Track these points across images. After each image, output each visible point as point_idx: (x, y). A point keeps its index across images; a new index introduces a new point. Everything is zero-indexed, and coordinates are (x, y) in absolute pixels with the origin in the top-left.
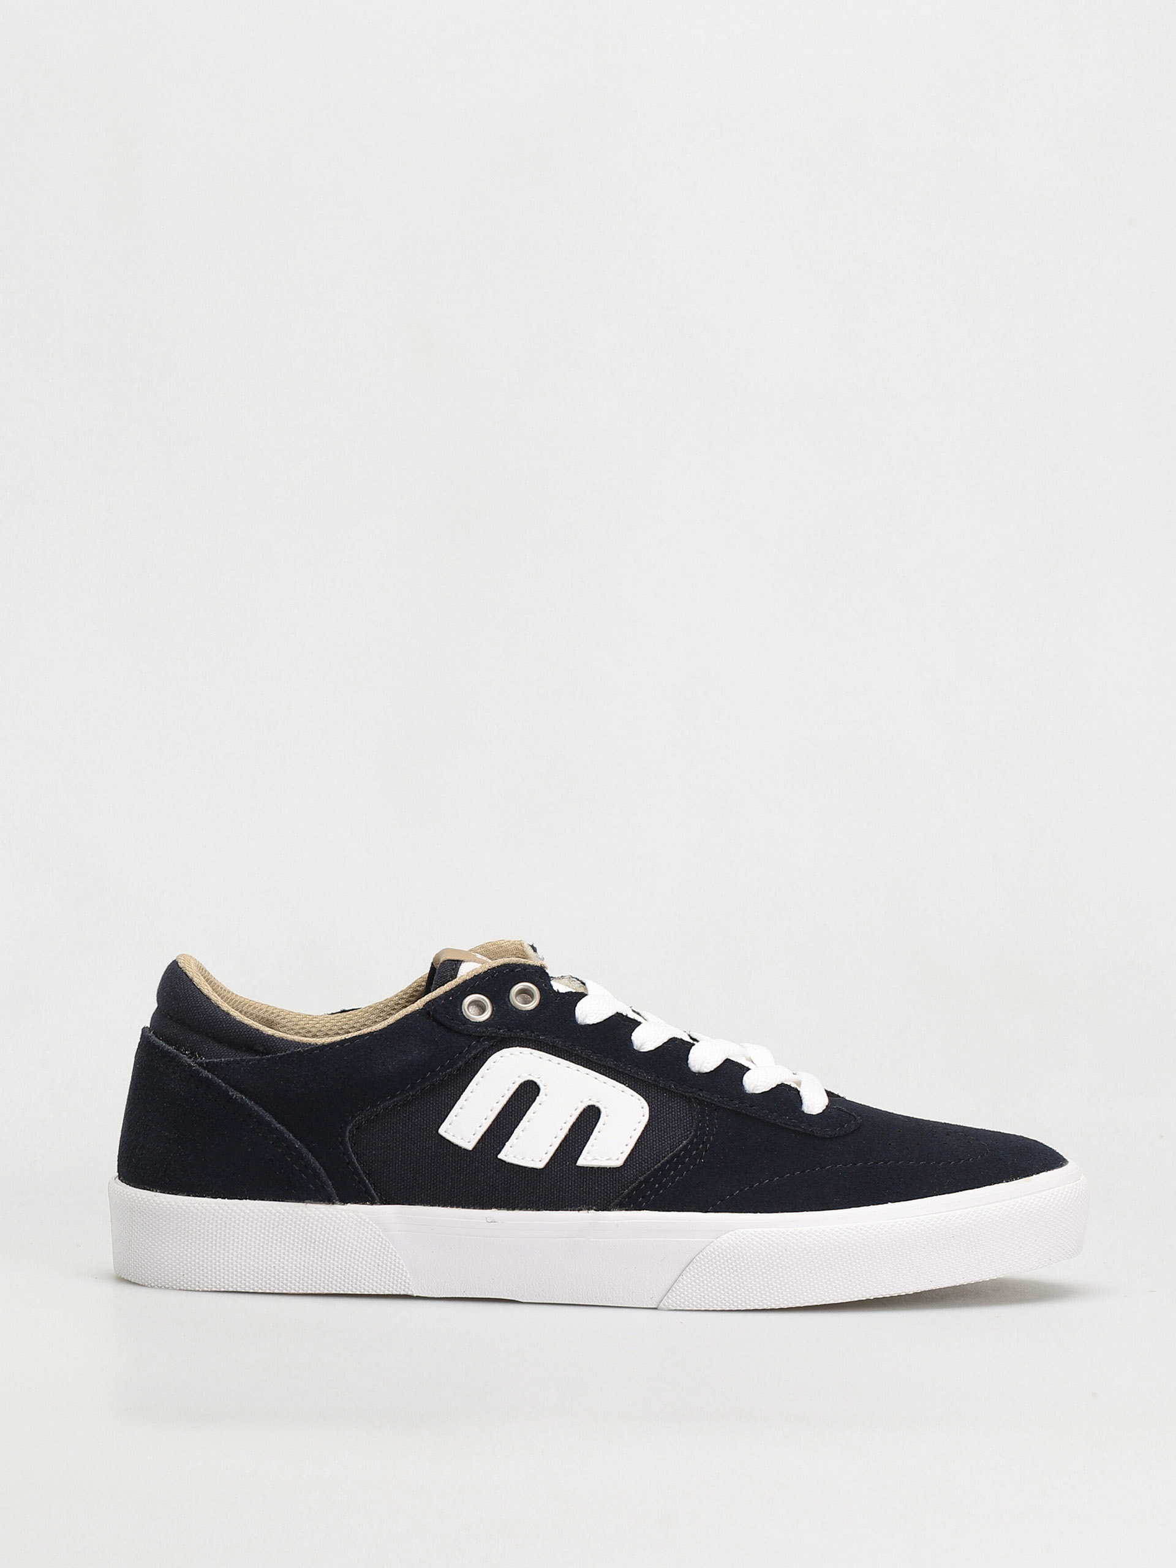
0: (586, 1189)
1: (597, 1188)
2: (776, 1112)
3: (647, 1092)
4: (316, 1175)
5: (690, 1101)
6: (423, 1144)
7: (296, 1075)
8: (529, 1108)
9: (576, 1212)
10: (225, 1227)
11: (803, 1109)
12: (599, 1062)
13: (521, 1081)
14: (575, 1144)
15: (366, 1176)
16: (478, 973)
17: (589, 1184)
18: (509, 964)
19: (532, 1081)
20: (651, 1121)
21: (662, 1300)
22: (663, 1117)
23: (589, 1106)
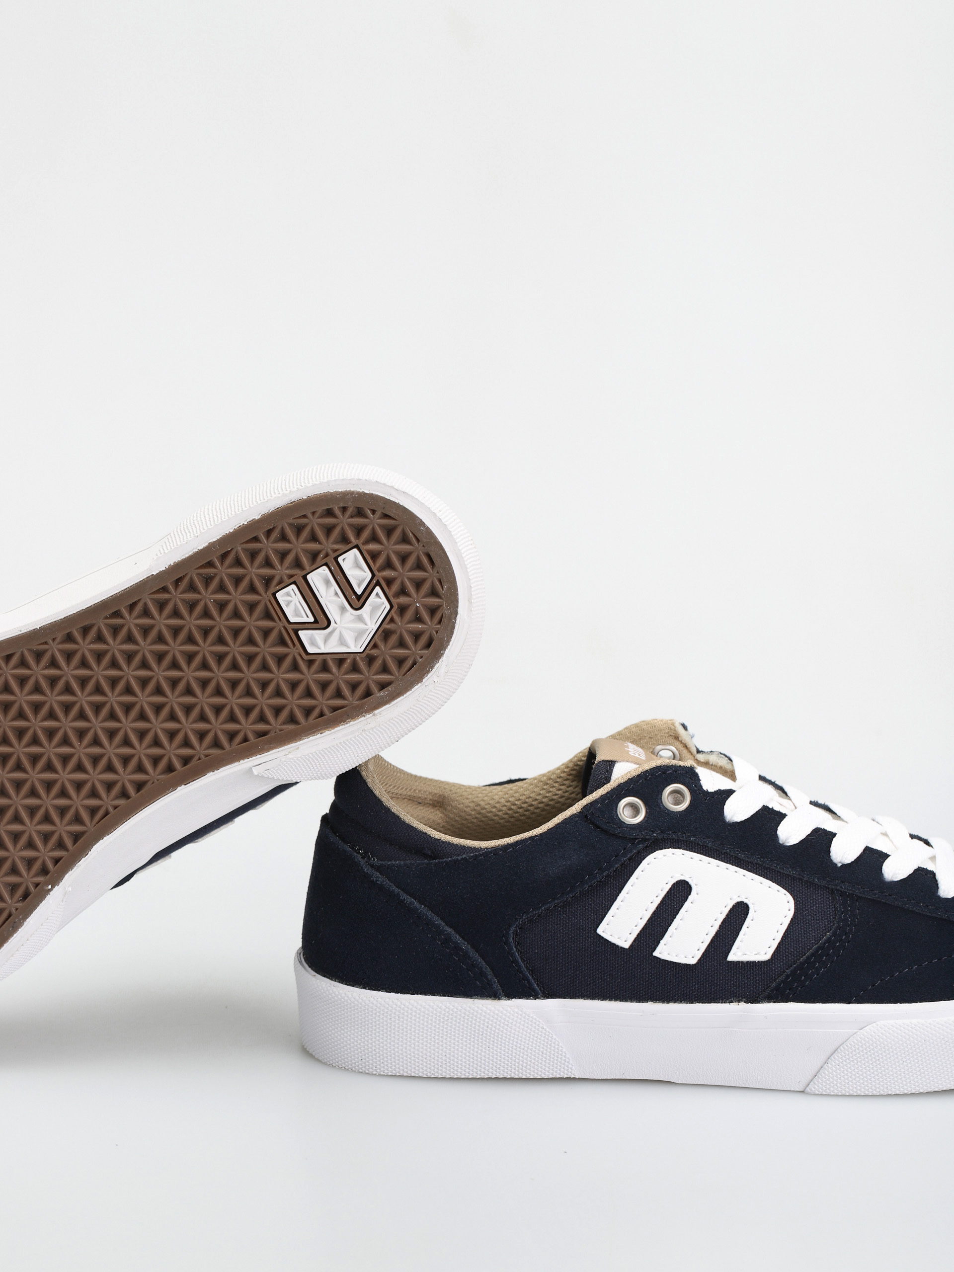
0: (736, 982)
1: (746, 982)
2: (914, 900)
3: (793, 886)
4: (482, 974)
5: (832, 893)
6: (582, 943)
7: (462, 881)
8: (682, 907)
9: (727, 1004)
10: (399, 1020)
11: (939, 893)
12: (747, 859)
13: (674, 881)
14: (725, 939)
15: (529, 973)
16: (632, 776)
17: (739, 977)
18: (660, 766)
19: (684, 881)
20: (796, 914)
21: (808, 1085)
22: (808, 910)
23: (738, 903)
